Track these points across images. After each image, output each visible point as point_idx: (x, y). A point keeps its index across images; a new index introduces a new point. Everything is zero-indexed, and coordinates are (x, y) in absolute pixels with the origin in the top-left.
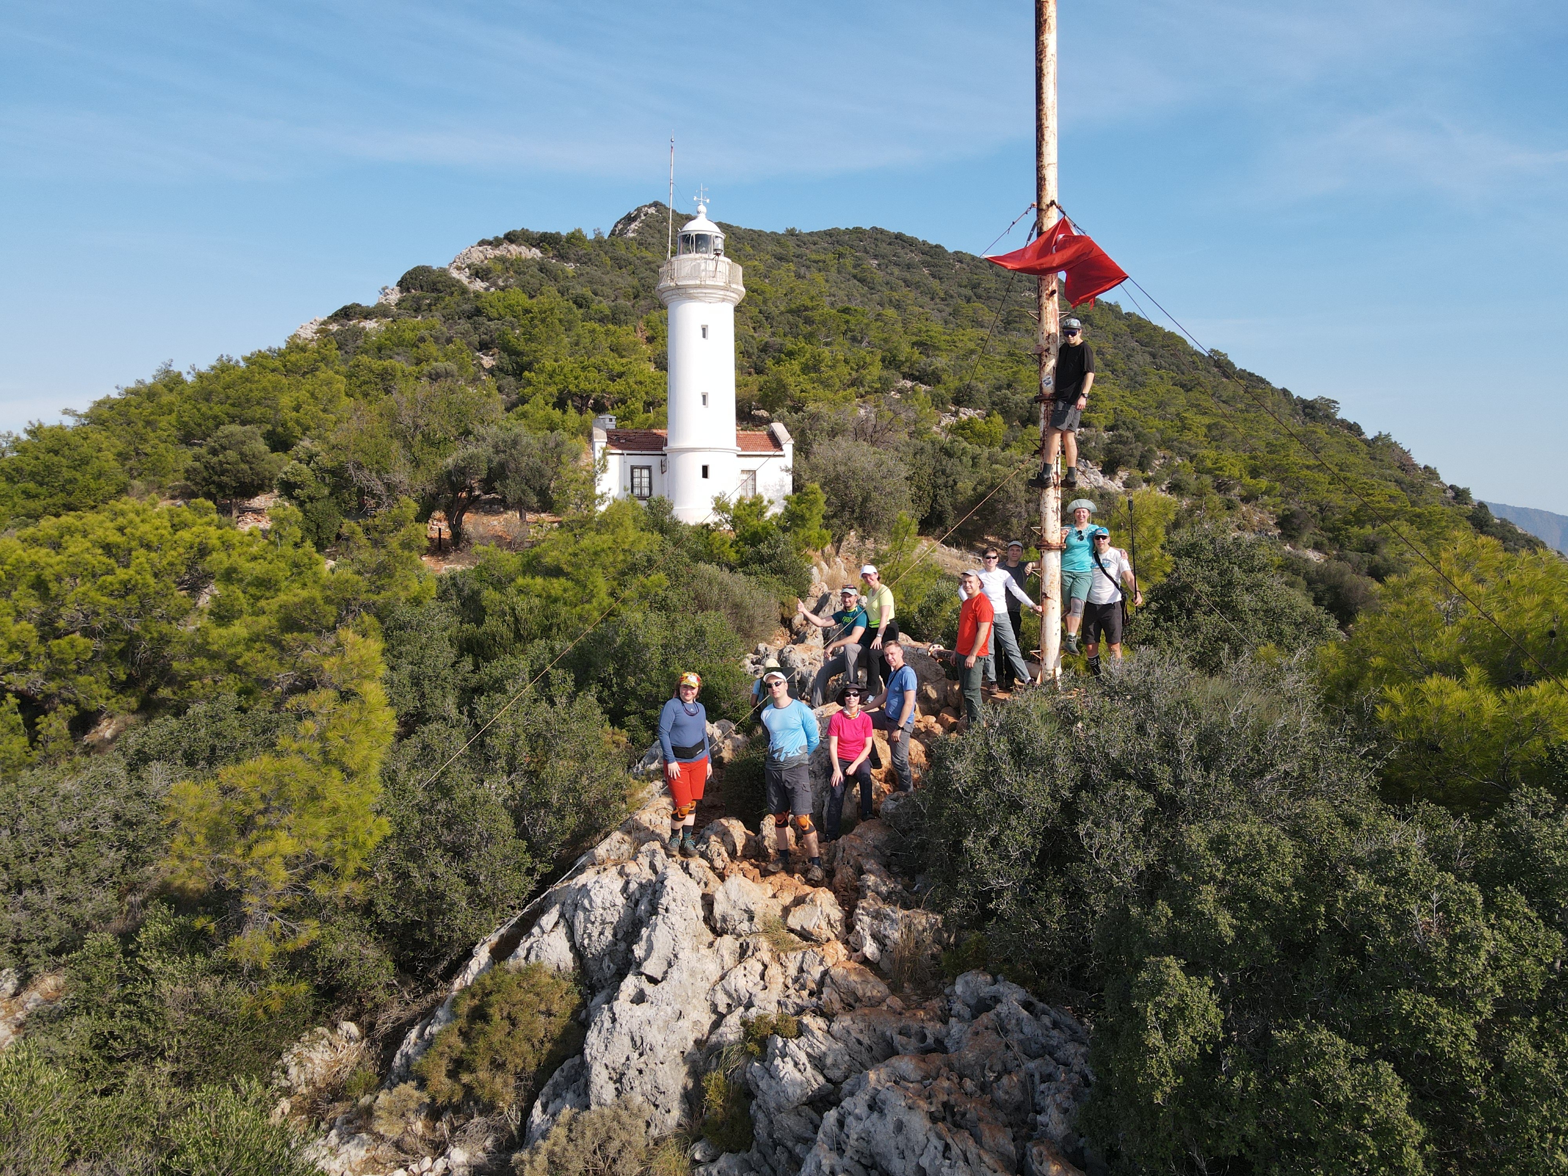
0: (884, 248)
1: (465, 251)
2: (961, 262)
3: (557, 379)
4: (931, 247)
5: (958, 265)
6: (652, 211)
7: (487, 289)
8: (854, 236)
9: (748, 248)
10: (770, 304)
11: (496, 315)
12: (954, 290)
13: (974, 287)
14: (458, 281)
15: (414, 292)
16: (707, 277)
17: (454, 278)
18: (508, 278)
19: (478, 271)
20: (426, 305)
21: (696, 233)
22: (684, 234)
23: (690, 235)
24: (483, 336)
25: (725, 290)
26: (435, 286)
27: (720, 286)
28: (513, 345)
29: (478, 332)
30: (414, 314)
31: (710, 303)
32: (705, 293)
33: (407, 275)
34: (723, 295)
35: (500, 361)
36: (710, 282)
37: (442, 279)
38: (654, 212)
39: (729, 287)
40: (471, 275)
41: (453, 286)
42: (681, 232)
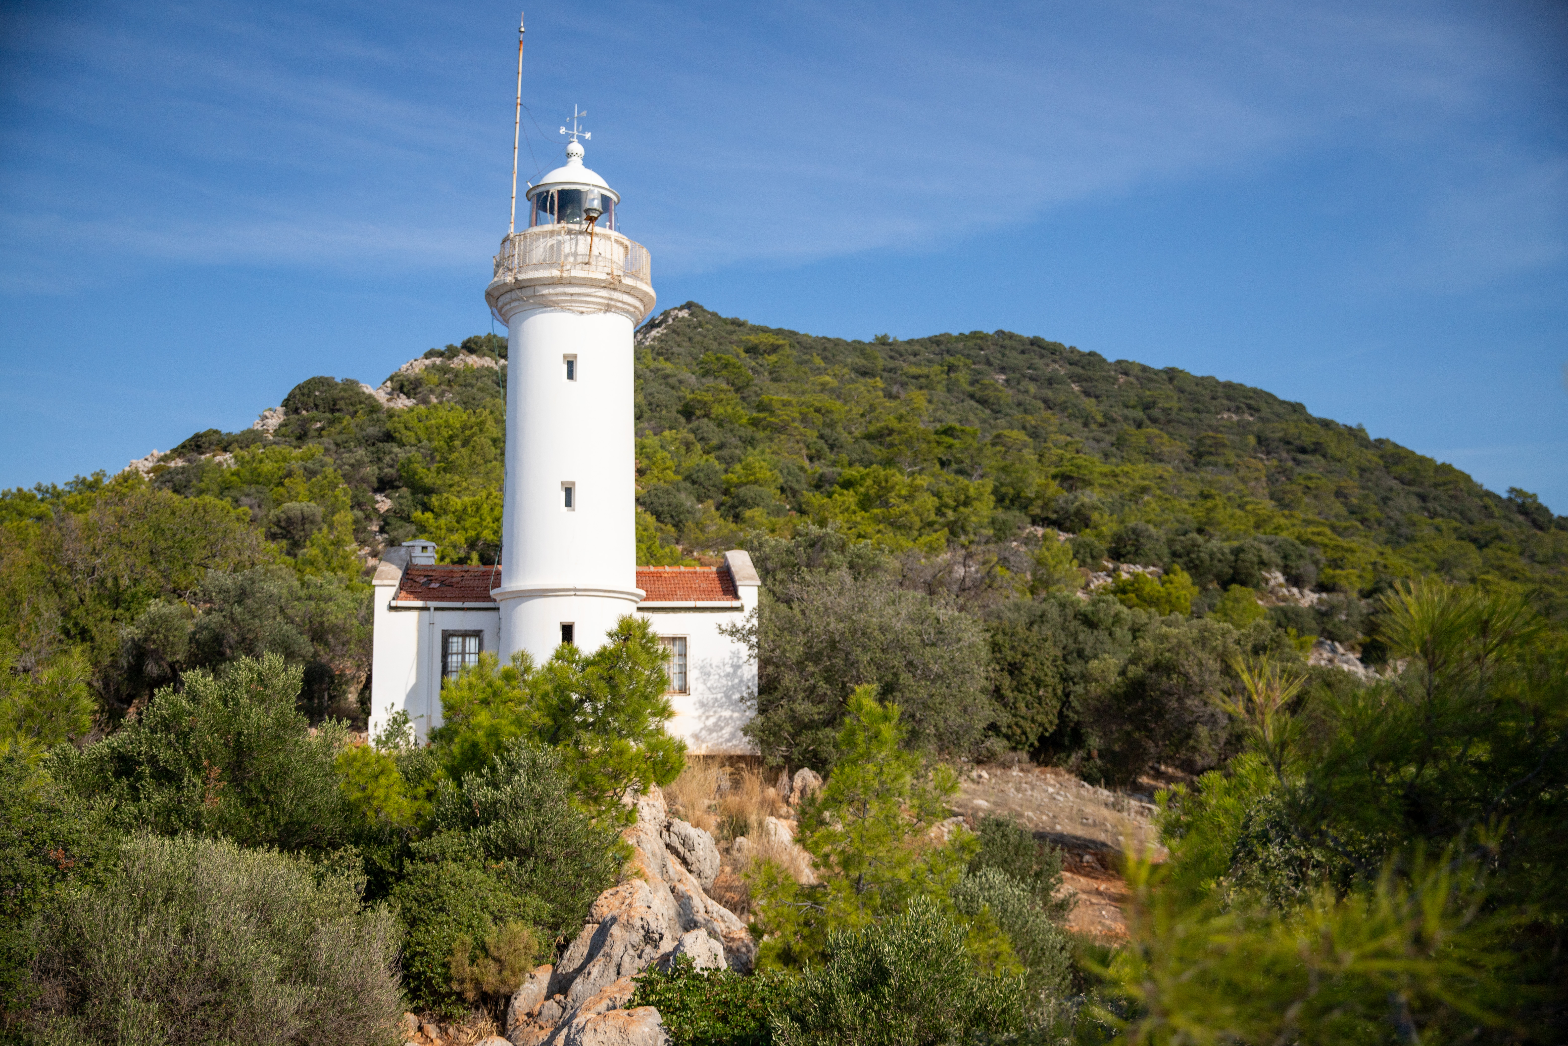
0: (1014, 358)
1: (405, 366)
2: (1126, 374)
3: (470, 521)
4: (1083, 355)
5: (1122, 379)
6: (685, 314)
7: (413, 407)
8: (971, 344)
9: (818, 361)
10: (839, 428)
11: (413, 440)
12: (1117, 412)
13: (1147, 407)
14: (370, 396)
15: (304, 412)
16: (575, 264)
17: (364, 393)
18: (444, 391)
19: (406, 383)
20: (316, 430)
21: (560, 187)
22: (538, 191)
23: (548, 192)
24: (386, 470)
25: (615, 289)
26: (334, 405)
27: (604, 281)
28: (421, 478)
29: (380, 465)
30: (295, 443)
31: (582, 313)
32: (571, 295)
33: (297, 391)
34: (610, 299)
35: (402, 501)
36: (578, 273)
37: (346, 395)
38: (686, 315)
39: (617, 282)
40: (393, 389)
41: (360, 403)
42: (534, 188)
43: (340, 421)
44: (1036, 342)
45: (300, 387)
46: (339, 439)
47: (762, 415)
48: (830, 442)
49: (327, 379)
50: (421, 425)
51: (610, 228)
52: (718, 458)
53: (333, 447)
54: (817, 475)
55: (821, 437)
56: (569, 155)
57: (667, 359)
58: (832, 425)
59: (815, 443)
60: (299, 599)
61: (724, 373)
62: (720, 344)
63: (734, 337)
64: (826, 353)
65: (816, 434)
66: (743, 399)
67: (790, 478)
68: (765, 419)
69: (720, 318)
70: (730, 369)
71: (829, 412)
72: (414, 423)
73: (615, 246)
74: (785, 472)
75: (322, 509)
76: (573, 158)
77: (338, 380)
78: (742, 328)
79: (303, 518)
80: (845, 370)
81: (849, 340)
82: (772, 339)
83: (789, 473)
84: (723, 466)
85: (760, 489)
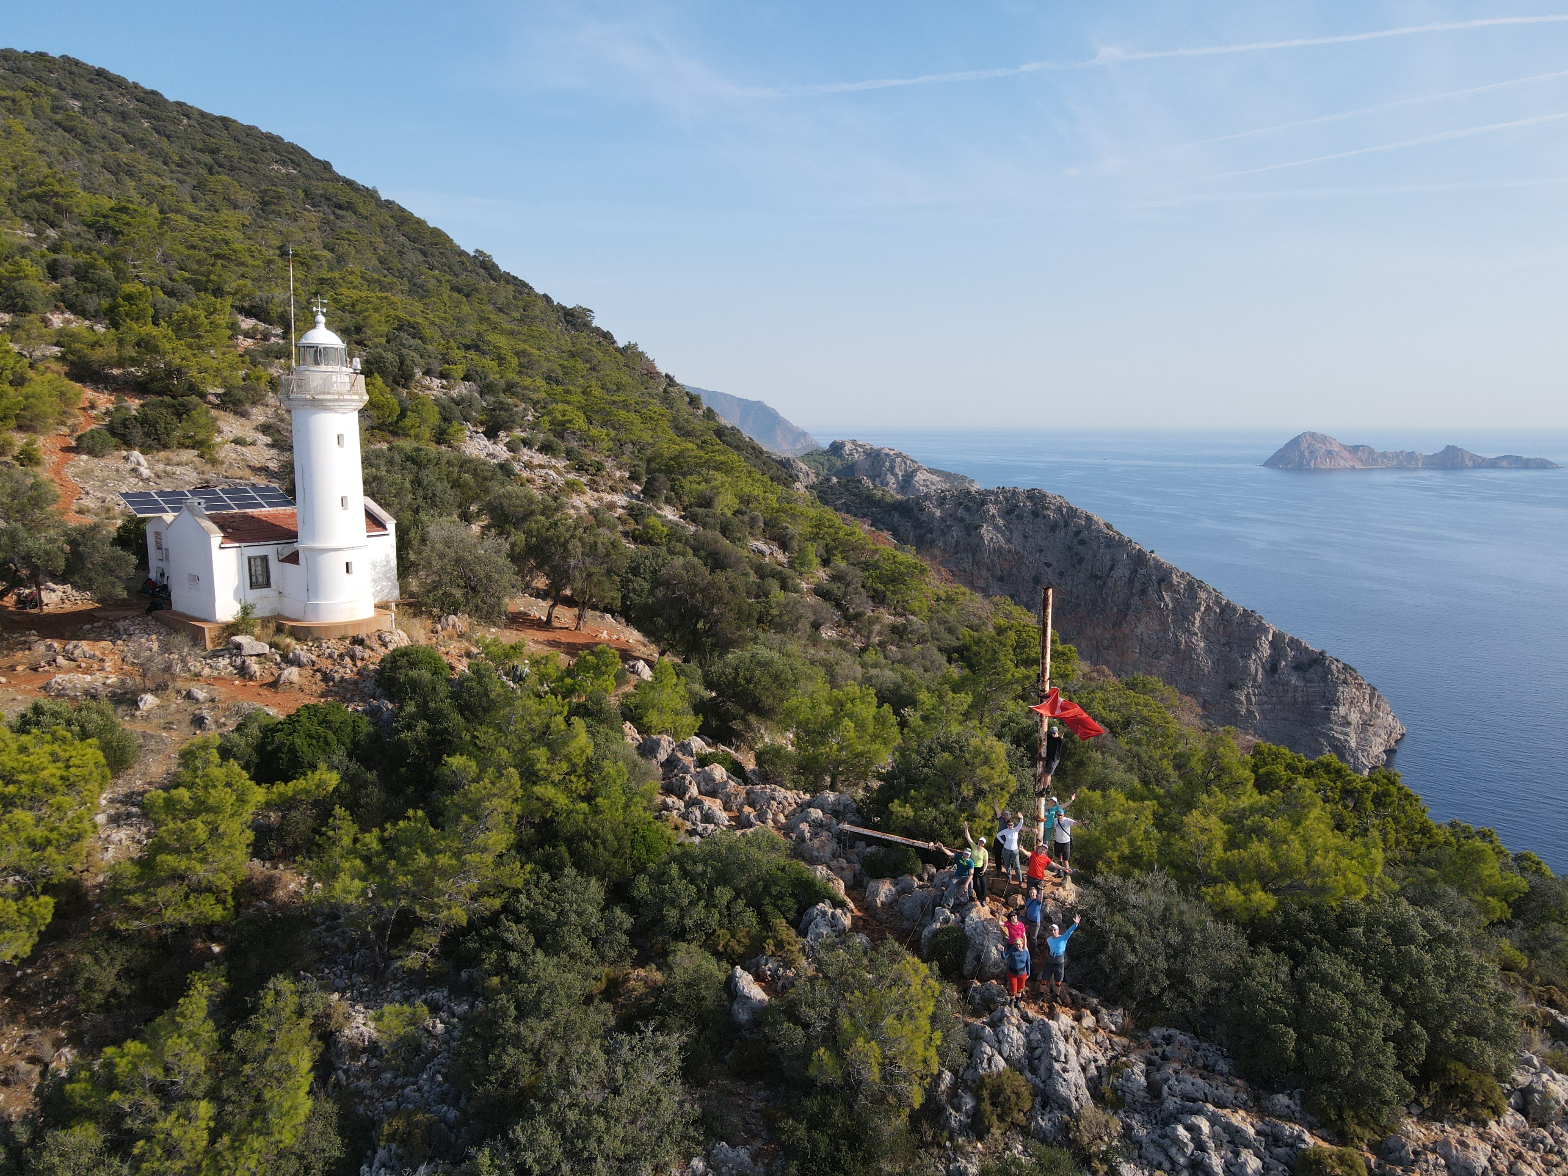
2: (187, 116)
13: (212, 152)
23: (317, 347)
31: (344, 413)
32: (341, 406)
36: (347, 396)
44: (101, 73)
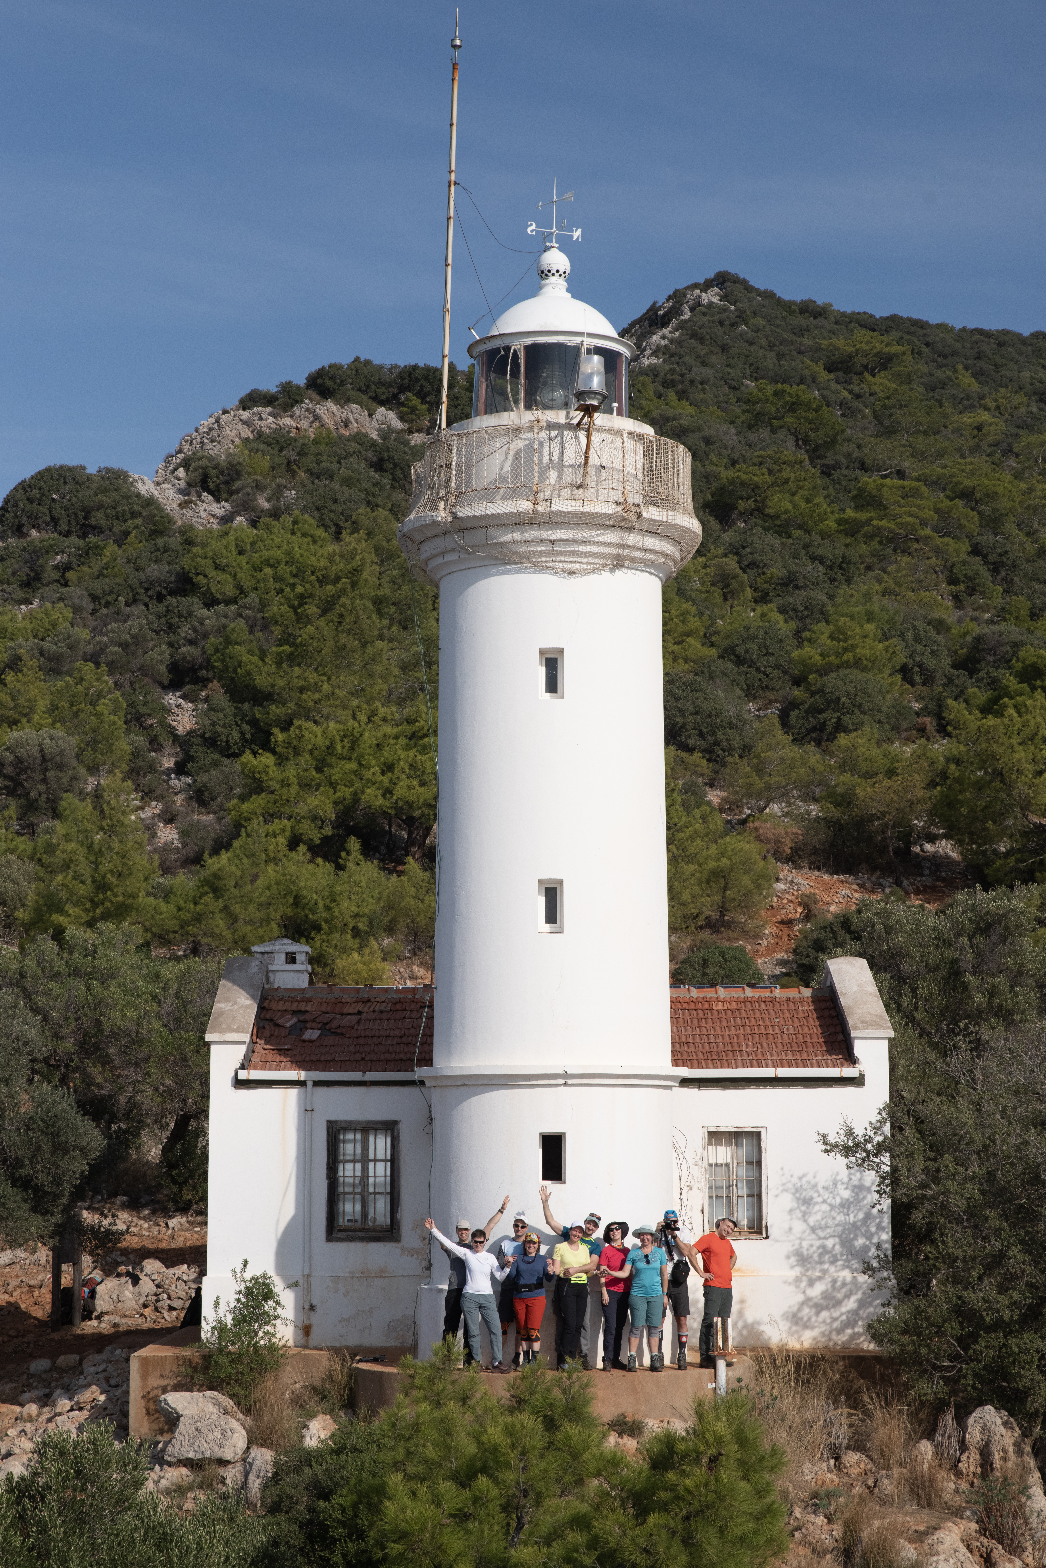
1: (206, 423)
3: (341, 769)
6: (712, 297)
7: (226, 520)
9: (968, 382)
10: (1010, 526)
11: (230, 590)
14: (150, 502)
15: (34, 532)
16: (560, 486)
17: (138, 495)
18: (280, 488)
19: (212, 473)
20: (56, 567)
21: (529, 341)
22: (490, 346)
23: (509, 348)
24: (184, 650)
25: (631, 529)
26: (86, 518)
27: (610, 517)
28: (248, 673)
29: (173, 638)
30: (19, 594)
31: (571, 573)
32: (552, 542)
33: (20, 495)
34: (624, 546)
35: (215, 716)
36: (564, 505)
37: (107, 501)
38: (716, 300)
39: (632, 517)
40: (189, 484)
41: (134, 515)
42: (482, 341)
43: (98, 550)
45: (24, 487)
46: (98, 587)
47: (863, 516)
48: (992, 558)
49: (71, 469)
50: (243, 559)
51: (620, 414)
52: (782, 610)
53: (88, 605)
54: (969, 639)
55: (976, 550)
56: (544, 274)
57: (682, 395)
58: (993, 523)
59: (964, 563)
60: (55, 976)
61: (789, 420)
62: (780, 356)
63: (807, 341)
64: (981, 364)
65: (966, 547)
66: (826, 472)
67: (919, 648)
68: (869, 522)
69: (779, 301)
70: (801, 412)
71: (991, 496)
72: (231, 557)
73: (629, 443)
74: (910, 636)
75: (74, 740)
76: (552, 280)
77: (92, 470)
78: (821, 321)
79: (44, 760)
80: (1018, 399)
81: (1026, 333)
82: (878, 344)
83: (917, 639)
84: (794, 625)
85: (863, 676)
